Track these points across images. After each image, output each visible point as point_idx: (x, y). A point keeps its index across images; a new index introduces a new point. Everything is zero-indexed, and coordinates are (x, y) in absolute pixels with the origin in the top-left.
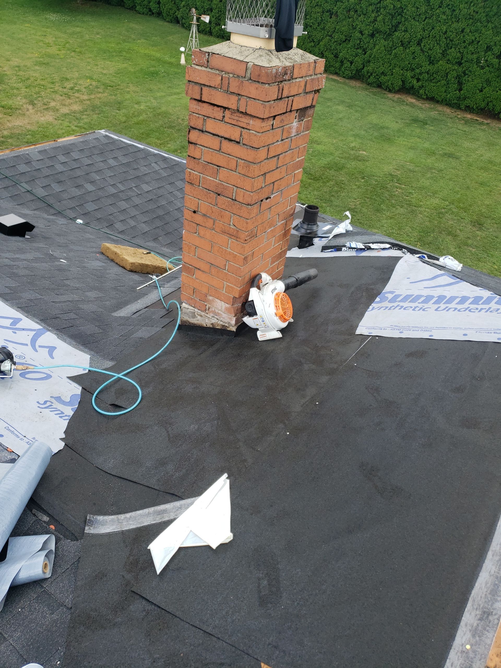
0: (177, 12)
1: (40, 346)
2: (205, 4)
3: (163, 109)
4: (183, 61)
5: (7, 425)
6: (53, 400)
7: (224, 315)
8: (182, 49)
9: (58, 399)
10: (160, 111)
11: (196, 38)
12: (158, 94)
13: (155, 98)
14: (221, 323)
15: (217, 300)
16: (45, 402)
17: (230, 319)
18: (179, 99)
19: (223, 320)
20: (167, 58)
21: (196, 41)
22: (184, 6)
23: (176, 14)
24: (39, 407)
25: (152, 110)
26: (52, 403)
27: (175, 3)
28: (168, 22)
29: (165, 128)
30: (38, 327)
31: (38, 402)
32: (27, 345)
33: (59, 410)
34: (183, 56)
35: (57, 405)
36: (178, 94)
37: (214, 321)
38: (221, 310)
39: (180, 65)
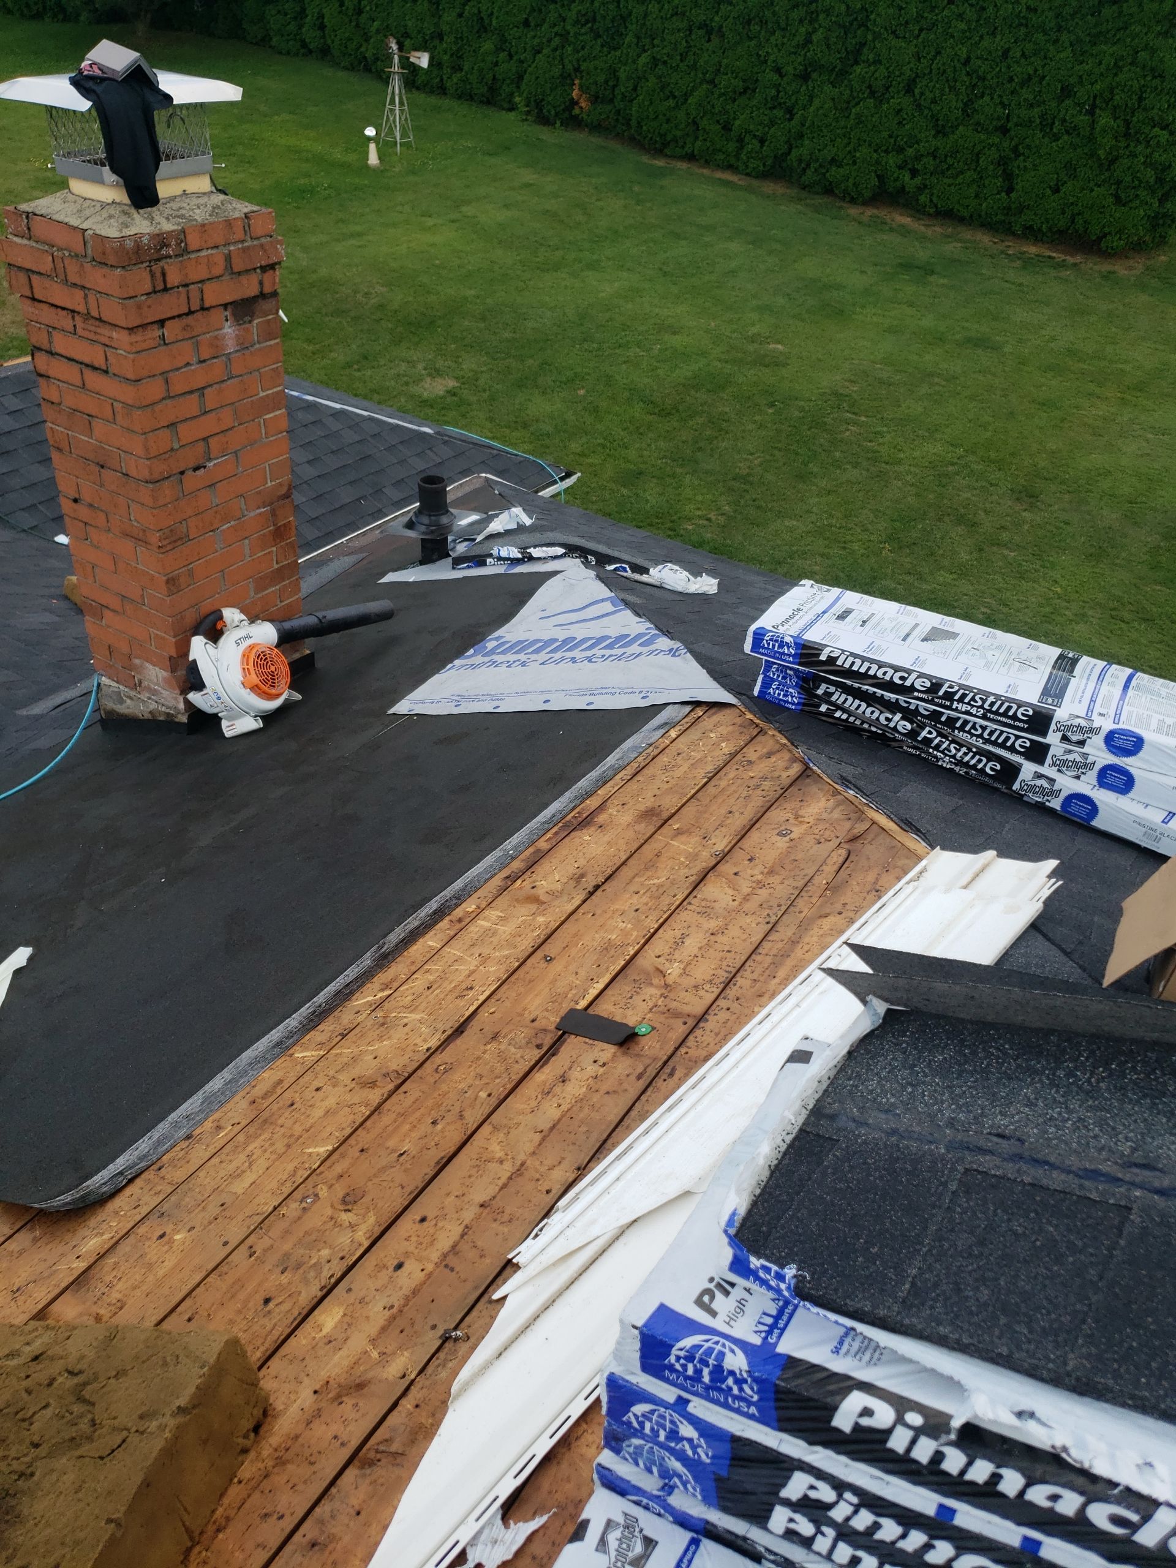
0: (365, 45)
2: (426, 25)
3: (323, 272)
4: (373, 159)
7: (165, 693)
8: (370, 132)
10: (314, 276)
11: (401, 103)
17: (176, 699)
18: (360, 247)
21: (402, 111)
22: (378, 31)
23: (363, 49)
25: (296, 276)
27: (357, 26)
29: (326, 314)
34: (372, 147)
36: (360, 235)
37: (153, 706)
38: (158, 685)
39: (367, 167)
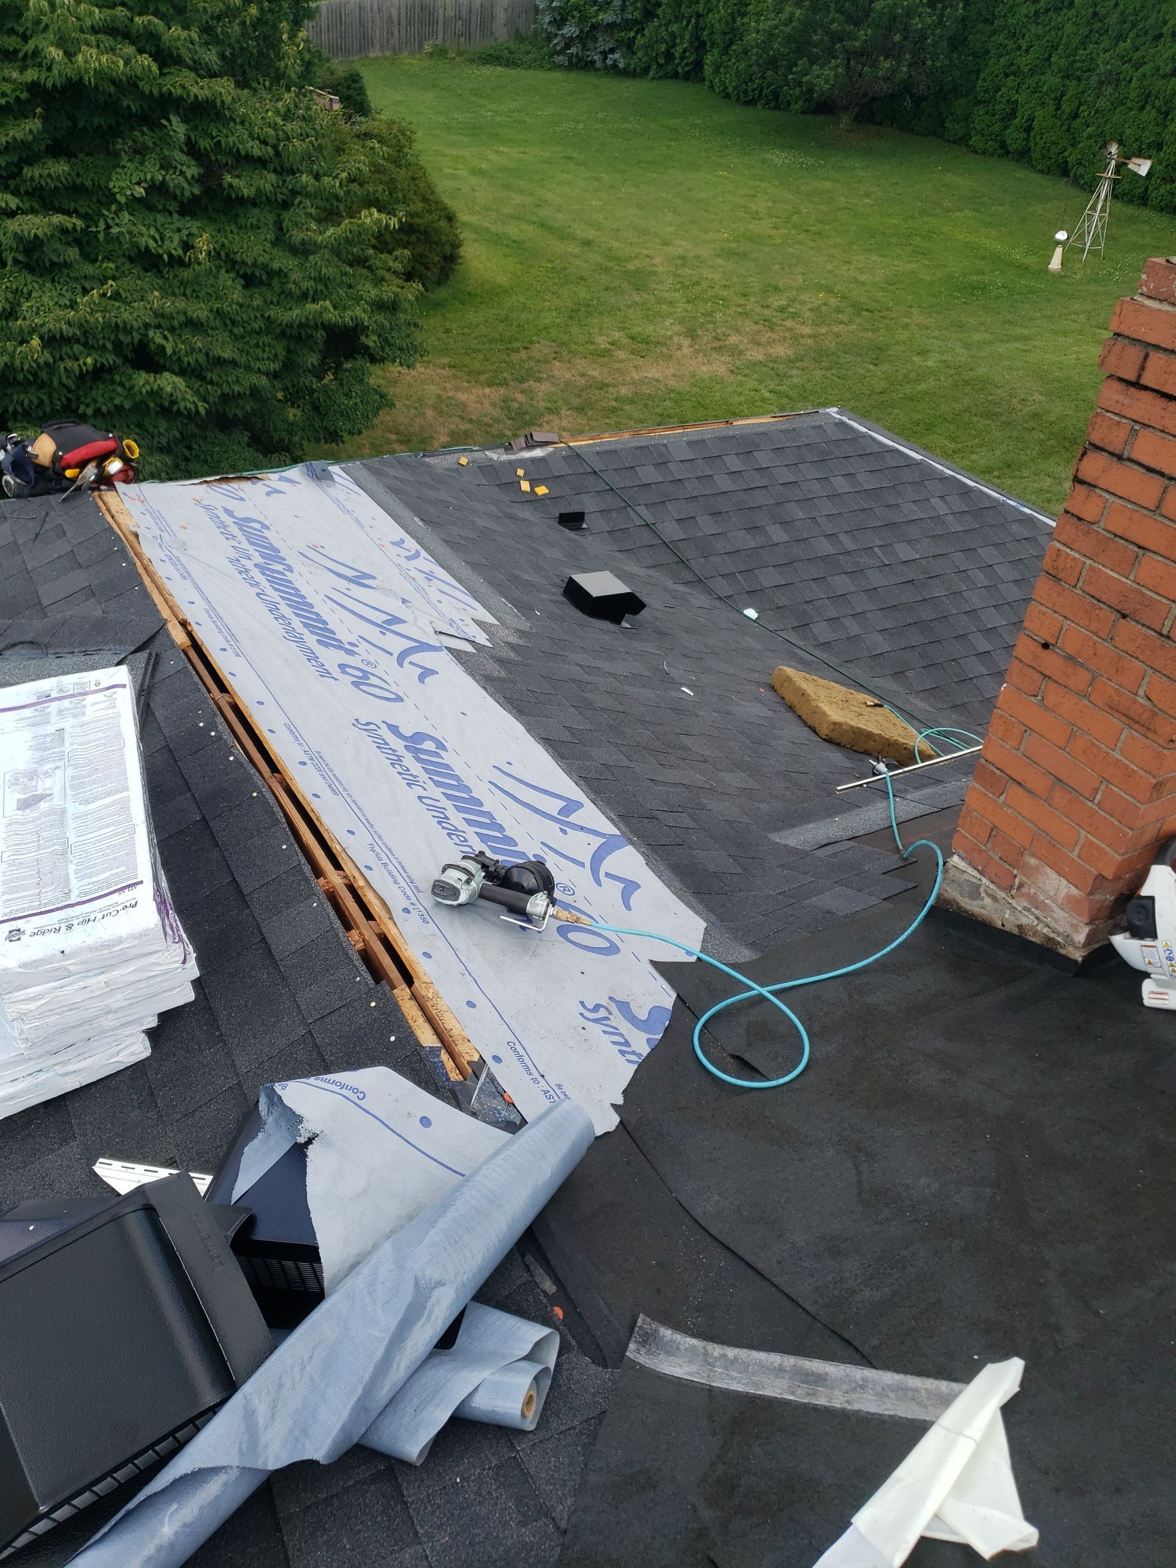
0: (1070, 149)
1: (607, 875)
2: (1147, 133)
3: (981, 371)
4: (1055, 263)
5: (512, 1038)
6: (613, 1008)
7: (1059, 913)
8: (1062, 236)
9: (624, 1007)
10: (971, 374)
11: (1103, 210)
12: (977, 337)
13: (967, 346)
14: (1045, 930)
15: (1048, 870)
16: (597, 1007)
17: (1075, 927)
18: (1025, 351)
19: (1053, 924)
20: (1017, 256)
21: (1101, 218)
22: (1090, 137)
23: (1066, 154)
24: (581, 1014)
25: (952, 372)
26: (610, 1013)
27: (1068, 130)
28: (1041, 172)
29: (976, 415)
30: (610, 829)
31: (582, 1003)
32: (582, 865)
33: (621, 1035)
34: (1059, 251)
35: (618, 1020)
36: (1026, 339)
37: (1027, 920)
38: (1054, 899)
39: (1046, 271)
